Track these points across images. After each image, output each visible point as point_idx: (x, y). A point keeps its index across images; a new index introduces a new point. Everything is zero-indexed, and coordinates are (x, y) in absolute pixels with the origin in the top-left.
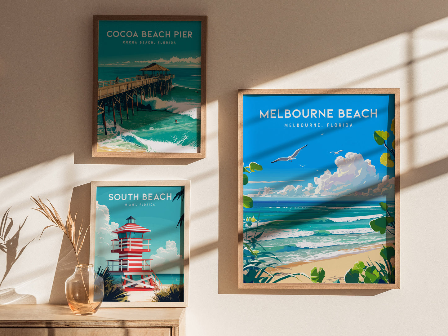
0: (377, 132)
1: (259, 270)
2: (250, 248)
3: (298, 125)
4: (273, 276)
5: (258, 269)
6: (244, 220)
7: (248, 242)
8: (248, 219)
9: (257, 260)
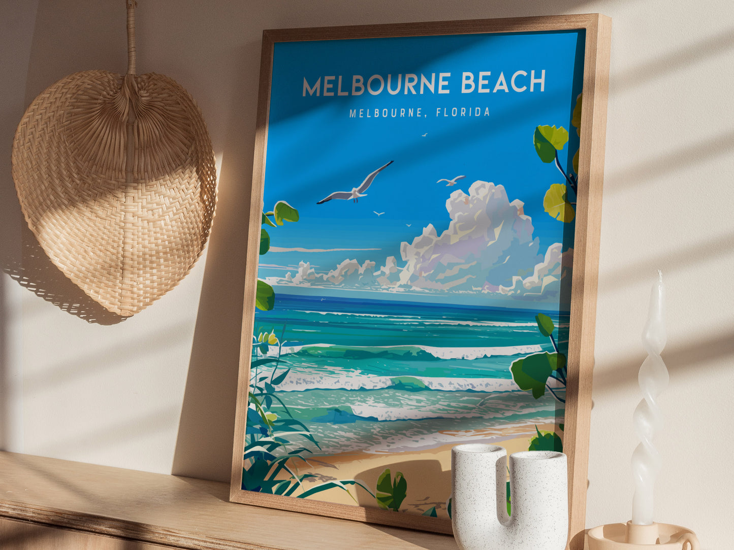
0: (543, 129)
1: (274, 461)
2: (261, 408)
3: (377, 111)
4: (301, 480)
5: (272, 458)
6: (255, 338)
8: (261, 337)
9: (273, 437)
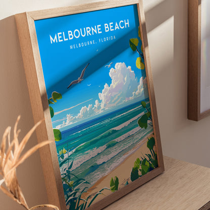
7: (64, 175)
